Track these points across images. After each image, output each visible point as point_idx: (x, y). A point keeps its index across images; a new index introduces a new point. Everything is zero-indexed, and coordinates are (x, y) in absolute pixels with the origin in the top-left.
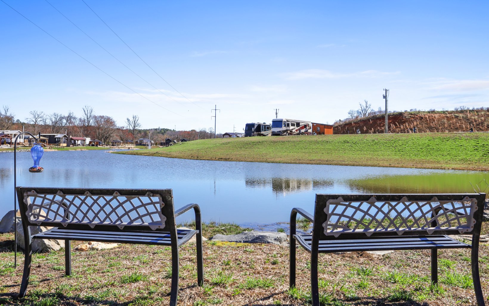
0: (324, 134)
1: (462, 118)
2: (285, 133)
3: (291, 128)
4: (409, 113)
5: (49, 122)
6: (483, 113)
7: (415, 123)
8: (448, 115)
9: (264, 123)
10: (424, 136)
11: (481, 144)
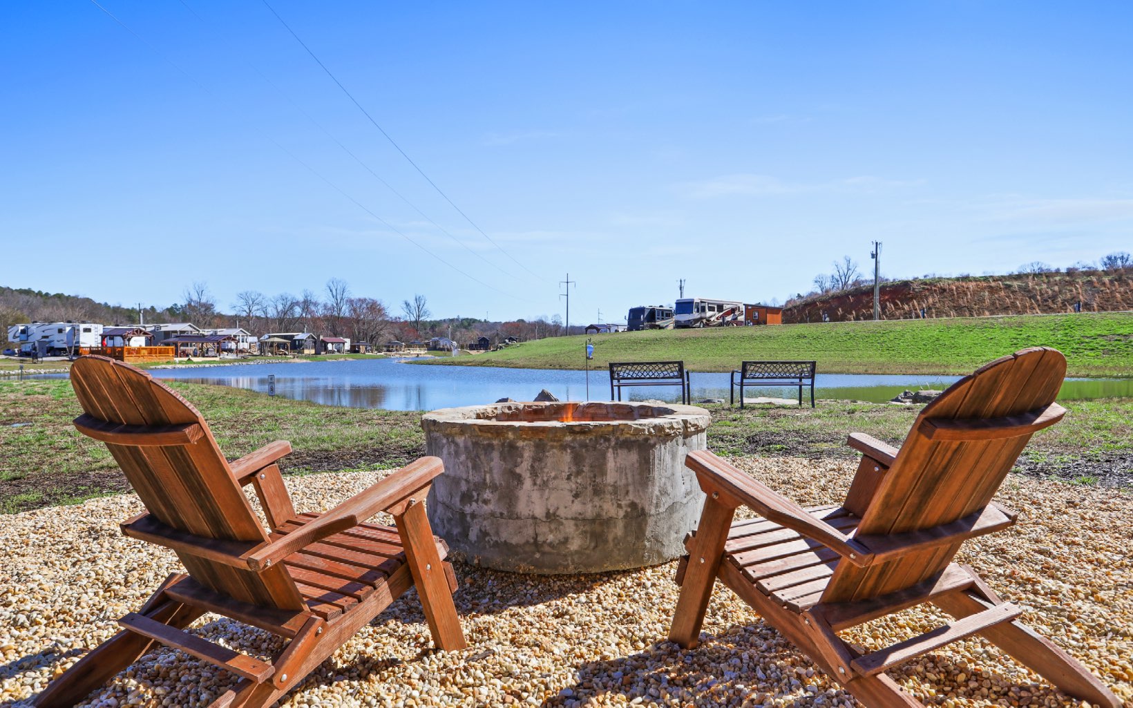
0: (765, 323)
1: (1017, 289)
2: (698, 324)
3: (709, 314)
4: (920, 282)
5: (272, 313)
6: (1057, 278)
7: (931, 300)
8: (993, 284)
9: (661, 306)
10: (933, 324)
11: (1025, 336)
